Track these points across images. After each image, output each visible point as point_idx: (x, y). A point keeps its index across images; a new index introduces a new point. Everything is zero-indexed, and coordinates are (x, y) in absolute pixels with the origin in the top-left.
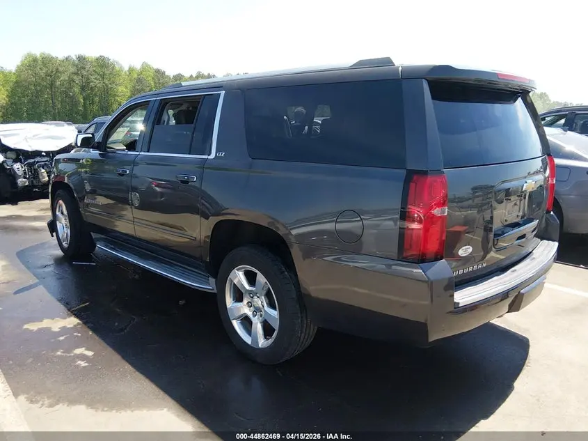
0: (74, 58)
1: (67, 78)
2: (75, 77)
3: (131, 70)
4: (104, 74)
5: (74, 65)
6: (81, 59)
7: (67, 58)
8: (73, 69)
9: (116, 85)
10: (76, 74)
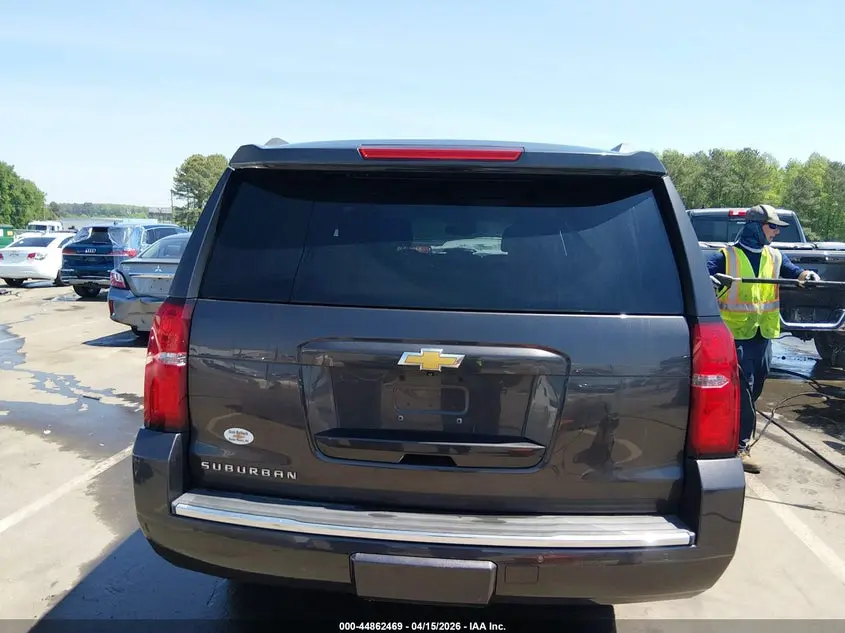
0: (708, 155)
1: (691, 182)
2: (703, 180)
3: (791, 166)
4: (747, 174)
5: (706, 163)
6: (717, 155)
7: (697, 155)
8: (701, 169)
9: (761, 189)
10: (705, 175)
